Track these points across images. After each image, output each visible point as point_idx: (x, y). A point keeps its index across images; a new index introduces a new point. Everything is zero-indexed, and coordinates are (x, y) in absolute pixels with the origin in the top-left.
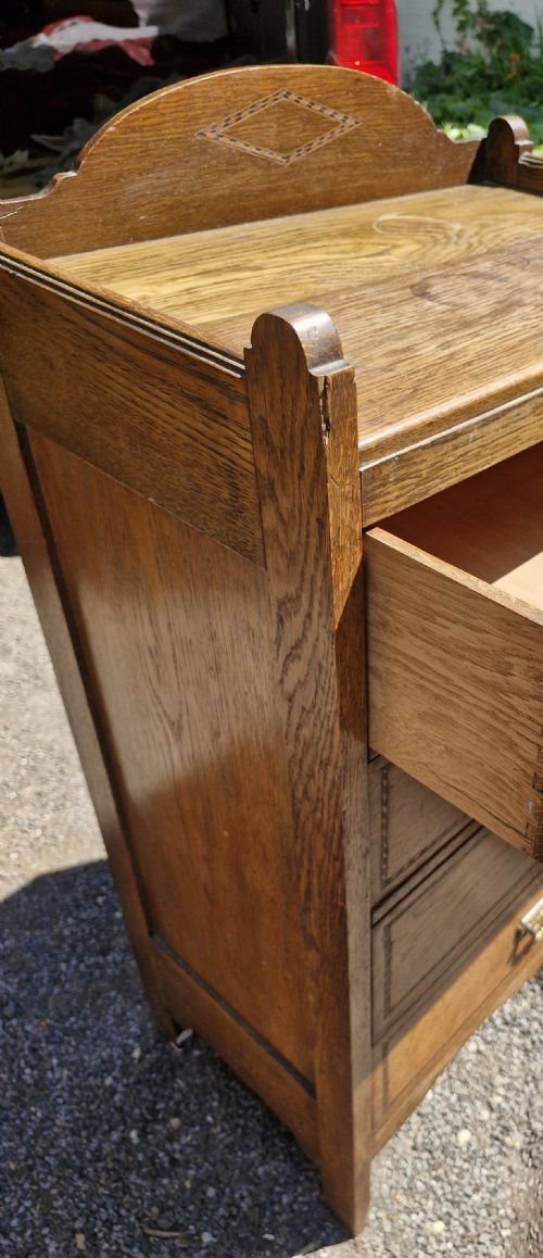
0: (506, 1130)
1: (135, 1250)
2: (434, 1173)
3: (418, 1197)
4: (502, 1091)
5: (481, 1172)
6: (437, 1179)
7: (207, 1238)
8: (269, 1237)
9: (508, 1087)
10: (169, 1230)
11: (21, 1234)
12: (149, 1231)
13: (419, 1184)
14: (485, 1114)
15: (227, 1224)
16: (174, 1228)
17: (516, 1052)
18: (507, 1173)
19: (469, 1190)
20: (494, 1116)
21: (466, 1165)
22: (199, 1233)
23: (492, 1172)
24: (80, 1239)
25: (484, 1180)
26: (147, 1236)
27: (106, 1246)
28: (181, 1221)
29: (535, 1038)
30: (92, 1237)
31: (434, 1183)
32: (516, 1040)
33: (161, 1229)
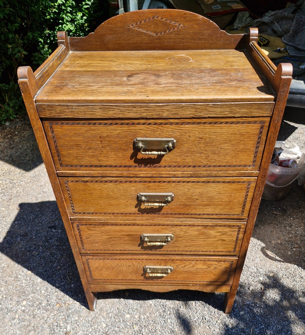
0: (136, 324)
1: (62, 276)
2: (115, 316)
3: (108, 316)
4: (145, 317)
5: (122, 325)
6: (114, 317)
7: (72, 285)
8: (80, 296)
9: (148, 317)
10: (70, 279)
11: (54, 258)
12: (67, 276)
13: (110, 315)
14: (137, 317)
15: (77, 287)
16: (71, 279)
17: (158, 313)
18: (127, 331)
19: (116, 326)
20: (138, 319)
21: (122, 321)
22: (72, 284)
23: (124, 328)
24: (59, 267)
25: (121, 327)
26: (66, 276)
27: (61, 272)
28: (73, 279)
29: (165, 314)
30: (60, 268)
31: (113, 317)
32: (161, 311)
33: (69, 277)
